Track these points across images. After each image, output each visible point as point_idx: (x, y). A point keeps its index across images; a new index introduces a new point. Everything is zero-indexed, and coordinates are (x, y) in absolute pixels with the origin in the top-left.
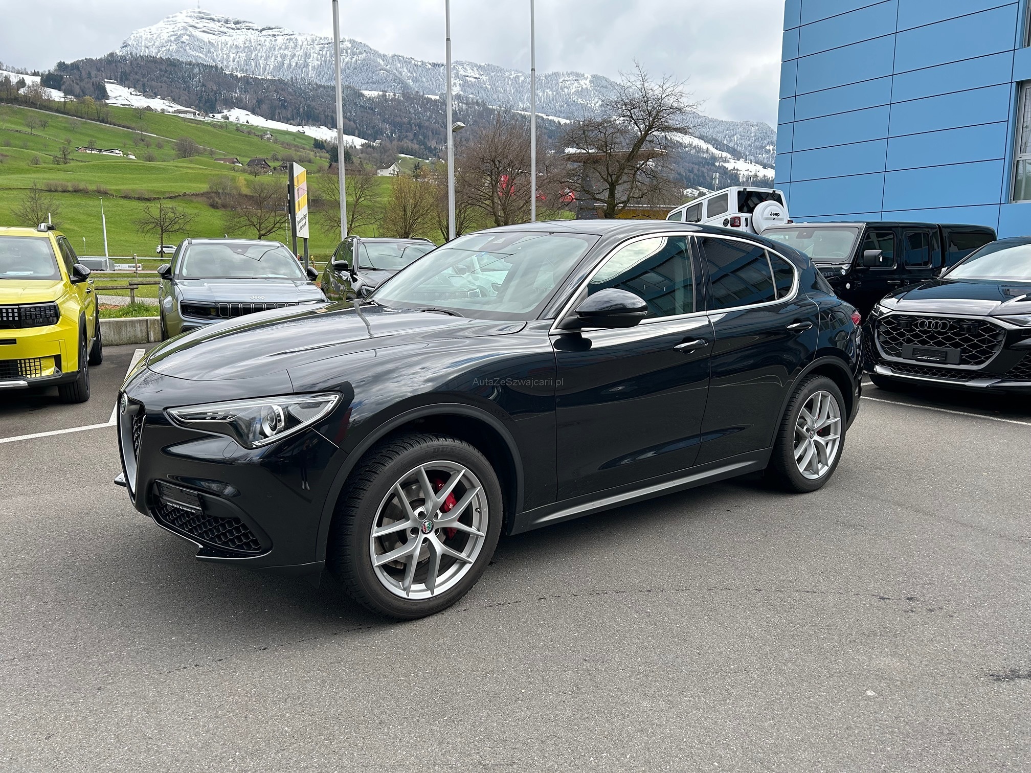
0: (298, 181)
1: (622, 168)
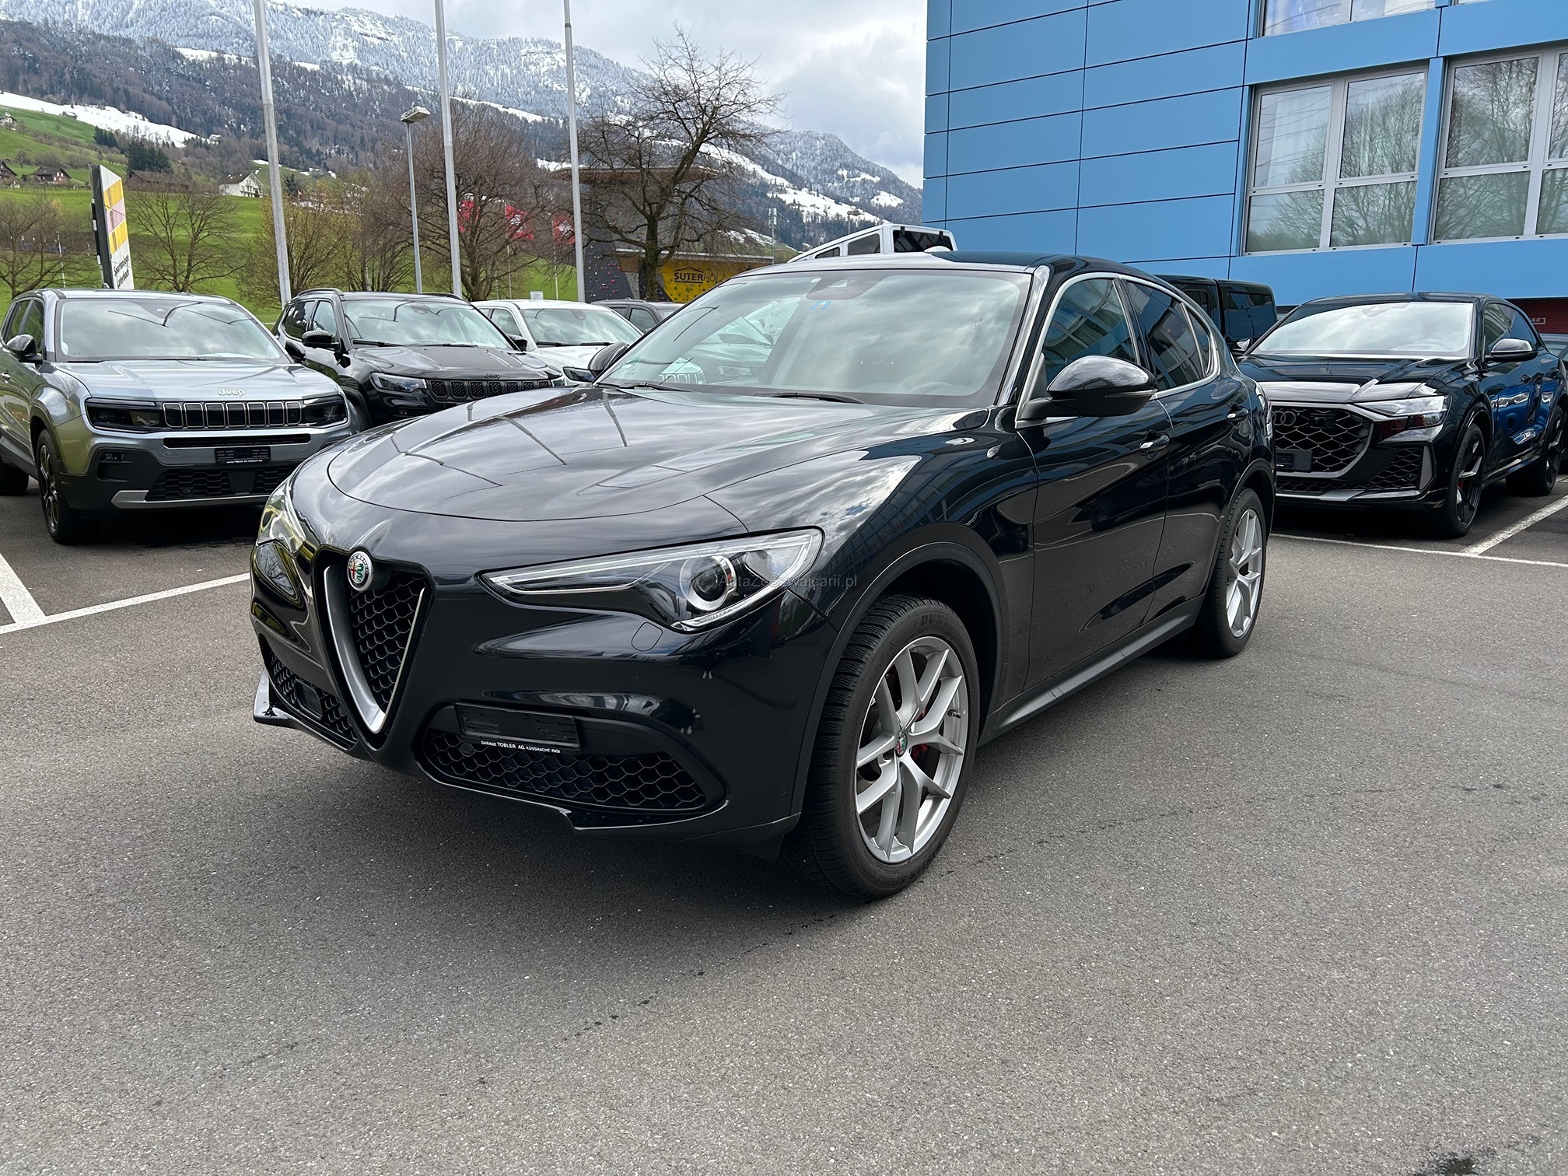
0: (110, 198)
1: (665, 194)
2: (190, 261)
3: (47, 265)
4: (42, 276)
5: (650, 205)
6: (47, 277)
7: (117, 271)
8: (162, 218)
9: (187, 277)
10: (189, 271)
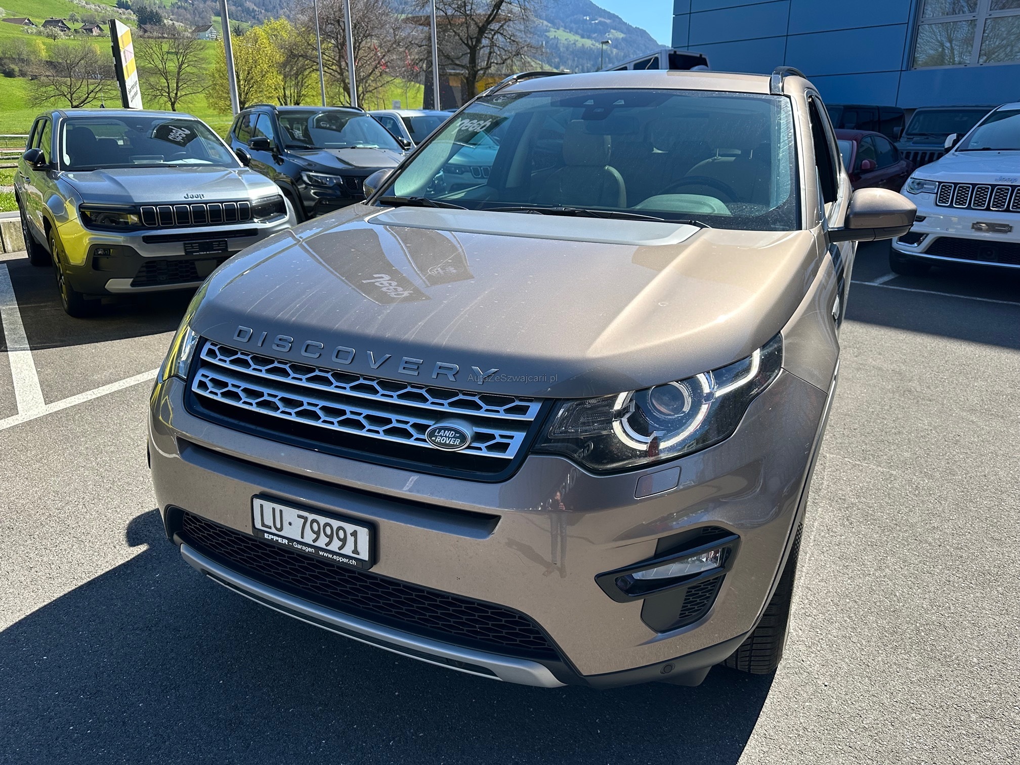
0: (123, 42)
1: (482, 30)
2: (177, 83)
3: (91, 88)
4: (89, 95)
5: (471, 39)
6: (92, 95)
7: (130, 91)
8: (159, 55)
9: (176, 94)
10: (177, 90)
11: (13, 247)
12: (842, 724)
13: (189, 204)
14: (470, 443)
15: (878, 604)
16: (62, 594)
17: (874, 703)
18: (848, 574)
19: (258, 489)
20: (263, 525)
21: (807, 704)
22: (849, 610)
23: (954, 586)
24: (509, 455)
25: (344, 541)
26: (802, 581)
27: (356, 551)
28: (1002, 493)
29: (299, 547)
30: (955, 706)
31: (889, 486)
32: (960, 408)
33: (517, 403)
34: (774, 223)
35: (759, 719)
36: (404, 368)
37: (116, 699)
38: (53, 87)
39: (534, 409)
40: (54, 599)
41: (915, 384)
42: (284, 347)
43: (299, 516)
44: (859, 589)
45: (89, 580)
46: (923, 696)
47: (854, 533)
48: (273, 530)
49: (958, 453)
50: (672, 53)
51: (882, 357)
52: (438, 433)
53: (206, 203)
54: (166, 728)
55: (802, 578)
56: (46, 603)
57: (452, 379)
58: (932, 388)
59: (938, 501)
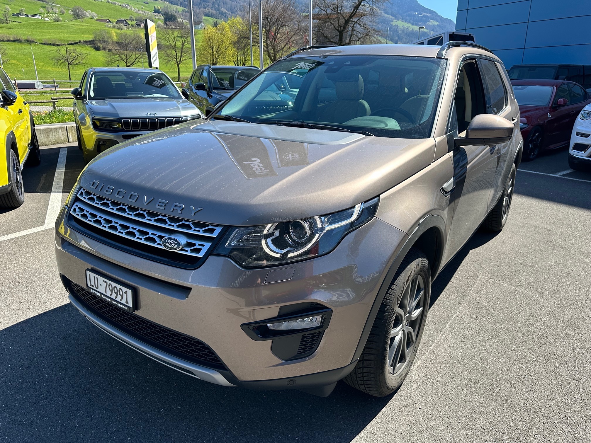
0: (151, 32)
1: (347, 22)
2: (181, 53)
3: (137, 56)
4: (135, 60)
5: (341, 27)
6: (137, 60)
7: (153, 57)
8: (173, 38)
9: (180, 59)
10: (181, 57)
11: (73, 140)
12: (421, 431)
13: (148, 118)
14: (183, 247)
15: (473, 365)
16: (30, 317)
17: (445, 421)
18: (462, 346)
19: (90, 266)
20: (91, 285)
21: (404, 417)
22: (453, 367)
23: (528, 360)
24: (201, 255)
25: (122, 296)
26: (431, 348)
27: (127, 302)
28: (586, 306)
29: (105, 298)
30: (496, 430)
31: (512, 297)
32: (581, 254)
33: (210, 227)
34: (415, 134)
35: (371, 422)
36: (159, 205)
37: (36, 371)
38: (118, 55)
39: (218, 230)
40: (26, 319)
41: (557, 238)
42: (109, 192)
43: (104, 281)
44: (465, 355)
45: (46, 311)
46: (478, 421)
47: (477, 323)
48: (95, 288)
49: (567, 281)
50: (452, 33)
51: (541, 220)
52: (167, 241)
53: (157, 118)
54: (54, 389)
55: (432, 346)
56: (21, 321)
57: (180, 212)
58: (567, 240)
59: (540, 309)
